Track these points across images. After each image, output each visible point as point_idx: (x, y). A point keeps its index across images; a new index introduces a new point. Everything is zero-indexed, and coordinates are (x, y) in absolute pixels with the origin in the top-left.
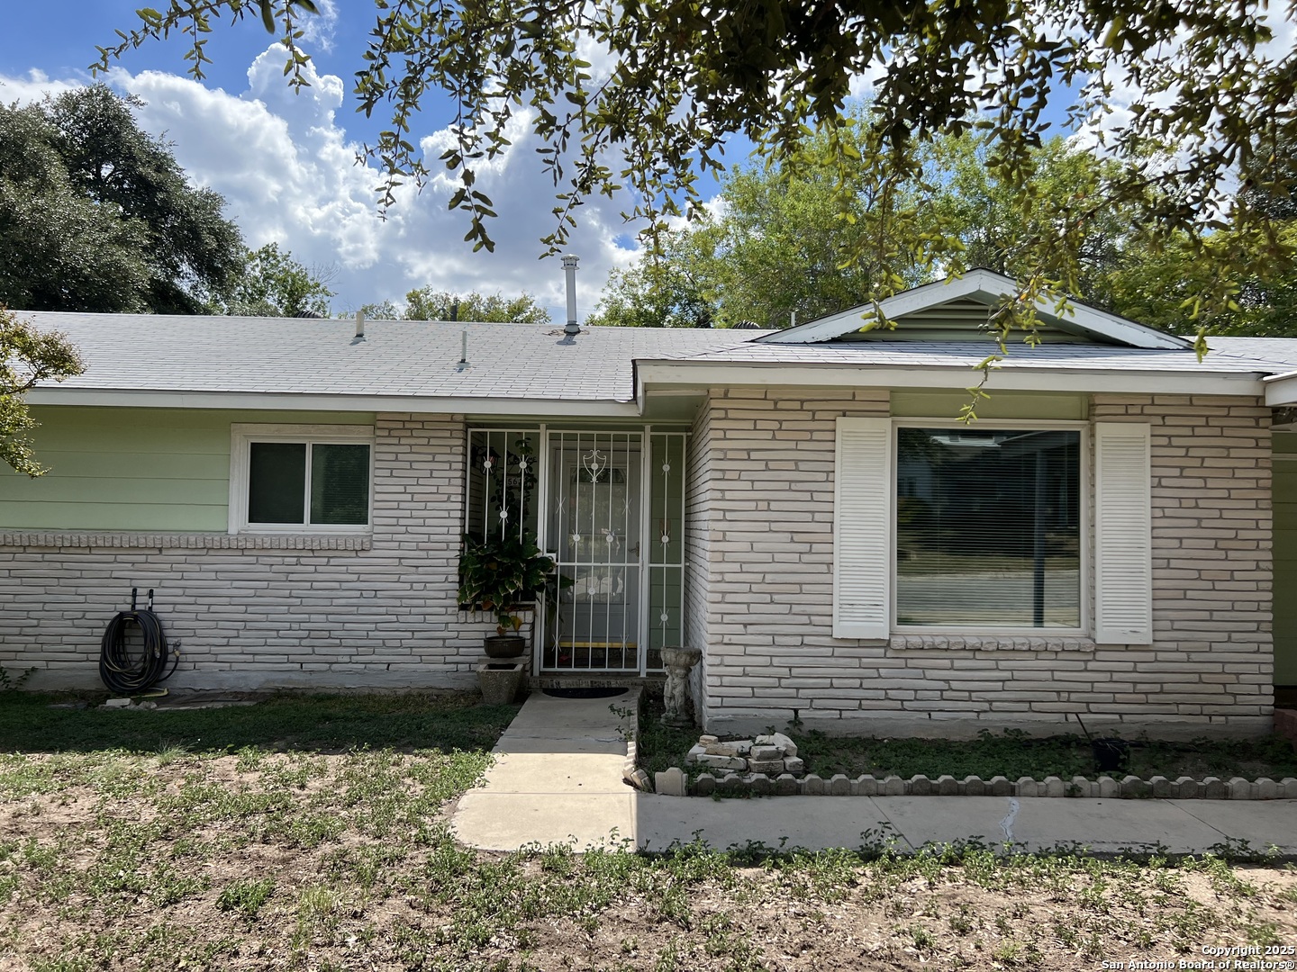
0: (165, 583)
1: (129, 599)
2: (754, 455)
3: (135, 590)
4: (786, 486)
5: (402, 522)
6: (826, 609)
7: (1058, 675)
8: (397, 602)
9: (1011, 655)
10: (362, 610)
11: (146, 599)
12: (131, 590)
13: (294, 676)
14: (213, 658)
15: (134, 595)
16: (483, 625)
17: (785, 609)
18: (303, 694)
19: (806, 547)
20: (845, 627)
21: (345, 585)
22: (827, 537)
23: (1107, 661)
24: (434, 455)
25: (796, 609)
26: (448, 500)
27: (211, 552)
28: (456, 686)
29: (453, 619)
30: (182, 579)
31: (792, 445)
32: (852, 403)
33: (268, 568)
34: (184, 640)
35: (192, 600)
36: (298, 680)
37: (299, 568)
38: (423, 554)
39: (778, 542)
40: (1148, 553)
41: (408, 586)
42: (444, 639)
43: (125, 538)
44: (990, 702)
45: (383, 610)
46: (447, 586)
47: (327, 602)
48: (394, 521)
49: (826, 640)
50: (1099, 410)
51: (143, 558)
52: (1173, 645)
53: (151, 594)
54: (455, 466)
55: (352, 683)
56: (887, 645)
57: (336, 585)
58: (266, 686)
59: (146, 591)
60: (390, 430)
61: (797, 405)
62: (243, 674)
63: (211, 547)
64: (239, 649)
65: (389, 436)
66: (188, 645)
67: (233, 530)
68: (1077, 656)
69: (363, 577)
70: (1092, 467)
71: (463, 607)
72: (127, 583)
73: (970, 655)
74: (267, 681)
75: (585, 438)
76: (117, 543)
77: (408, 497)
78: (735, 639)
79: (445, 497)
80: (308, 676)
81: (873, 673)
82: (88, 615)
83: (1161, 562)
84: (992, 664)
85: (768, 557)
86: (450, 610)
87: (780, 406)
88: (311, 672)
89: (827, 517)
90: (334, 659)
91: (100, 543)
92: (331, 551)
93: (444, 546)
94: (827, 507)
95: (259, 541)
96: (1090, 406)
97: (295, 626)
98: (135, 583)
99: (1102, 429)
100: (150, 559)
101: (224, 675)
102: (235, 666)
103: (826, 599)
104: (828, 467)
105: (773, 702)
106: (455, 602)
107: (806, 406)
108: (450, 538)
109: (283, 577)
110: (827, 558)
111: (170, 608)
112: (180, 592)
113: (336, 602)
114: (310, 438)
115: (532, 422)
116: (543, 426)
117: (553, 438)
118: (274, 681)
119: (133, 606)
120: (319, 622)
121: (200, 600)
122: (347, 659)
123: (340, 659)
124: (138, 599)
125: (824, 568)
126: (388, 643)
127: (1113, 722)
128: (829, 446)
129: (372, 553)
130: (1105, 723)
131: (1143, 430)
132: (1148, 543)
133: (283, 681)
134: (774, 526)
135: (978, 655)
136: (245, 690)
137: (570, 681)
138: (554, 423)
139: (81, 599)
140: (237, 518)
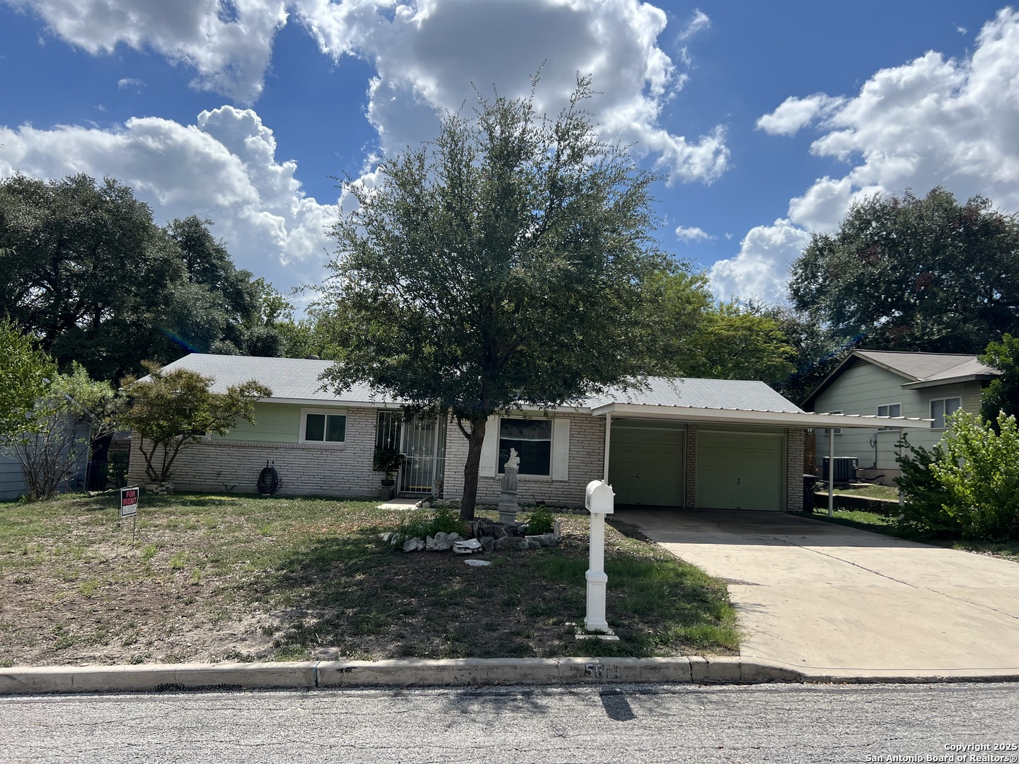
0: (278, 459)
1: (266, 464)
5: (356, 441)
7: (542, 489)
8: (353, 468)
10: (341, 470)
11: (272, 464)
12: (267, 461)
16: (381, 476)
20: (483, 474)
21: (336, 461)
23: (556, 485)
24: (367, 420)
26: (371, 434)
27: (293, 450)
28: (372, 495)
30: (283, 458)
33: (311, 455)
34: (283, 478)
35: (286, 465)
36: (319, 492)
37: (322, 455)
38: (362, 452)
40: (568, 455)
41: (357, 462)
42: (368, 480)
43: (266, 444)
45: (348, 470)
46: (370, 463)
47: (330, 467)
48: (353, 441)
51: (271, 451)
52: (574, 481)
54: (372, 422)
55: (337, 493)
56: (494, 479)
62: (302, 489)
63: (293, 447)
65: (352, 414)
67: (300, 442)
68: (547, 483)
69: (342, 459)
70: (554, 430)
71: (374, 470)
74: (310, 492)
76: (263, 446)
77: (358, 433)
78: (453, 476)
81: (490, 486)
82: (254, 469)
83: (572, 458)
86: (370, 471)
88: (324, 490)
90: (332, 485)
91: (258, 445)
92: (333, 450)
93: (369, 450)
95: (309, 446)
97: (320, 474)
99: (557, 421)
101: (296, 490)
102: (299, 487)
106: (372, 468)
109: (316, 458)
111: (279, 467)
112: (283, 462)
113: (333, 467)
114: (326, 413)
116: (404, 412)
119: (267, 467)
120: (327, 473)
121: (289, 465)
122: (336, 486)
124: (269, 464)
126: (350, 481)
127: (555, 502)
129: (346, 451)
131: (568, 421)
133: (315, 492)
137: (408, 495)
139: (252, 463)
140: (302, 439)
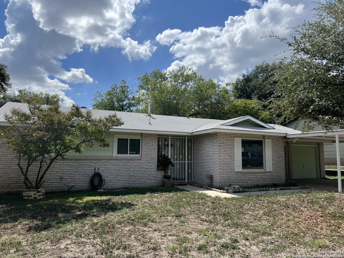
0: (101, 167)
1: (94, 170)
2: (224, 143)
3: (95, 168)
4: (228, 148)
5: (147, 154)
6: (233, 167)
7: (262, 176)
8: (146, 169)
9: (256, 174)
10: (140, 171)
11: (97, 170)
12: (94, 168)
13: (127, 185)
14: (111, 182)
15: (95, 169)
17: (228, 167)
18: (129, 188)
19: (231, 158)
20: (236, 170)
21: (137, 166)
22: (234, 156)
23: (267, 174)
24: (153, 141)
25: (230, 167)
26: (155, 150)
27: (111, 160)
28: (157, 185)
29: (156, 172)
30: (105, 166)
31: (229, 141)
32: (236, 135)
33: (122, 163)
34: (105, 178)
35: (107, 170)
36: (128, 185)
37: (128, 163)
38: (151, 160)
39: (227, 157)
40: (272, 158)
41: (148, 166)
42: (155, 176)
43: (94, 158)
45: (144, 171)
46: (155, 166)
47: (133, 170)
48: (146, 154)
49: (234, 172)
50: (265, 137)
51: (97, 162)
52: (275, 171)
53: (98, 169)
54: (156, 143)
55: (138, 185)
56: (241, 172)
57: (135, 166)
58: (122, 187)
59: (97, 168)
60: (145, 136)
61: (229, 135)
62: (117, 185)
63: (111, 159)
64: (116, 180)
65: (145, 137)
66: (106, 179)
67: (114, 156)
68: (264, 173)
69: (140, 165)
70: (265, 145)
71: (158, 170)
72: (93, 167)
73: (251, 174)
74: (122, 186)
75: (177, 138)
76: (92, 159)
77: (148, 149)
79: (155, 149)
80: (130, 185)
81: (240, 177)
82: (85, 174)
83: (273, 160)
84: (254, 175)
85: (226, 159)
86: (156, 171)
87: (227, 135)
88: (130, 184)
89: (233, 153)
90: (134, 181)
91: (88, 158)
92: (134, 159)
93: (155, 158)
94: (233, 151)
95: (121, 158)
96: (264, 137)
97: (127, 175)
98: (95, 167)
99: (266, 140)
100: (98, 162)
101: (113, 185)
102: (115, 183)
103: (233, 166)
104: (233, 145)
105: (227, 182)
106: (157, 169)
107: (230, 135)
108: (156, 157)
109: (125, 165)
110: (233, 159)
111: (102, 172)
112: (104, 168)
113: (135, 170)
114: (129, 137)
115: (168, 135)
116: (170, 136)
117: (171, 138)
118: (123, 186)
119: (95, 172)
120: (132, 174)
121: (108, 170)
122: (137, 181)
123: (136, 181)
124: (96, 170)
125: (233, 161)
126: (145, 177)
128: (233, 142)
129: (142, 160)
131: (270, 140)
132: (271, 157)
133: (125, 186)
134: (227, 154)
135: (253, 174)
136: (118, 188)
137: (176, 183)
138: (172, 136)
139: (84, 170)
140: (115, 153)
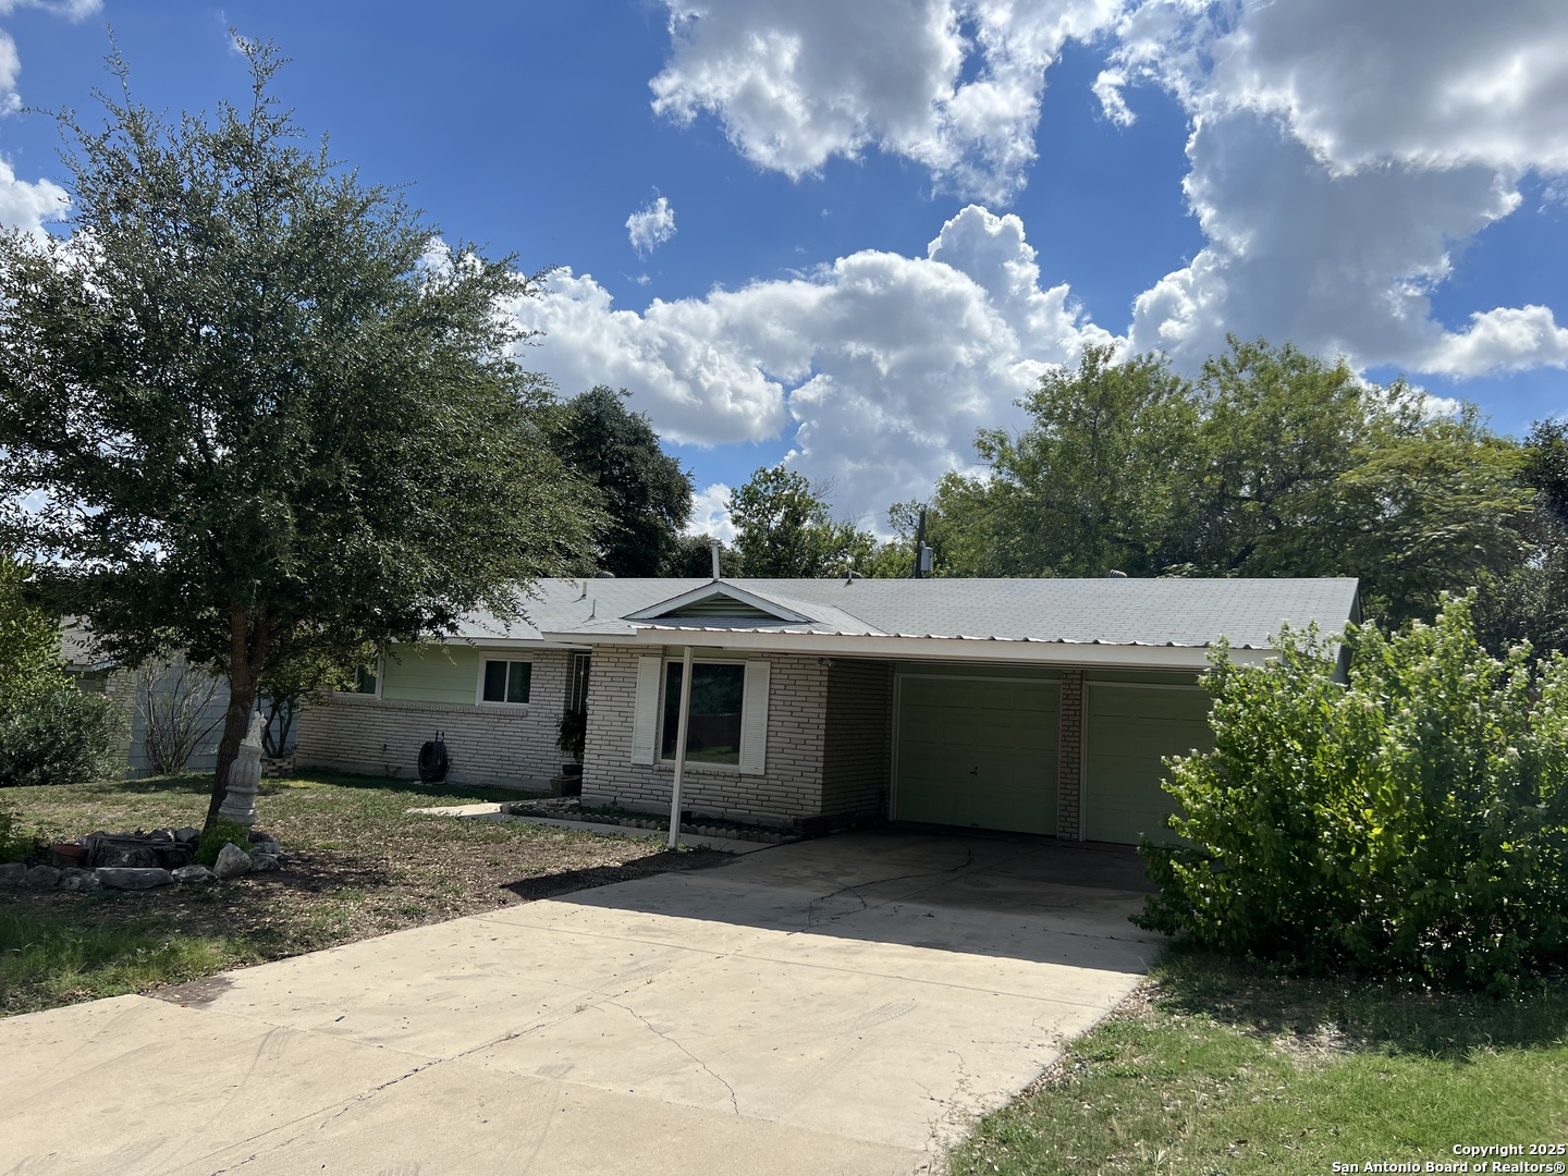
0: (450, 729)
1: (435, 737)
2: (608, 674)
3: (437, 732)
6: (629, 750)
7: (724, 788)
8: (536, 744)
10: (522, 747)
11: (441, 736)
14: (464, 767)
15: (437, 734)
16: (563, 757)
17: (614, 748)
19: (623, 719)
20: (636, 758)
21: (516, 734)
23: (746, 782)
25: (618, 749)
26: (561, 692)
27: (469, 715)
29: (556, 754)
30: (456, 727)
32: (647, 651)
34: (453, 758)
35: (458, 738)
37: (499, 724)
38: (548, 720)
39: (613, 716)
40: (765, 729)
41: (541, 736)
42: (554, 765)
44: (694, 799)
45: (530, 748)
46: (556, 737)
47: (509, 742)
48: (539, 702)
49: (627, 764)
51: (441, 716)
52: (776, 777)
53: (443, 734)
54: (561, 672)
56: (649, 767)
57: (513, 734)
58: (483, 783)
59: (441, 733)
60: (538, 655)
62: (475, 776)
63: (470, 712)
64: (474, 764)
65: (538, 658)
66: (455, 760)
67: (476, 704)
68: (731, 779)
69: (523, 730)
71: (560, 748)
72: (434, 728)
74: (484, 780)
76: (433, 709)
77: (543, 690)
78: (594, 762)
79: (559, 690)
81: (647, 781)
84: (696, 781)
86: (555, 750)
88: (500, 777)
89: (633, 705)
90: (510, 771)
91: (427, 708)
97: (496, 754)
98: (437, 728)
99: (752, 665)
100: (444, 717)
102: (472, 772)
103: (630, 744)
104: (635, 680)
105: (607, 792)
106: (557, 745)
109: (492, 728)
110: (632, 725)
111: (450, 742)
112: (455, 734)
113: (512, 742)
114: (509, 659)
118: (486, 781)
119: (437, 740)
121: (461, 739)
123: (512, 772)
124: (438, 736)
125: (630, 729)
126: (532, 765)
127: (745, 814)
128: (636, 670)
129: (528, 718)
130: (742, 814)
131: (767, 665)
132: (765, 723)
133: (490, 781)
140: (478, 699)
